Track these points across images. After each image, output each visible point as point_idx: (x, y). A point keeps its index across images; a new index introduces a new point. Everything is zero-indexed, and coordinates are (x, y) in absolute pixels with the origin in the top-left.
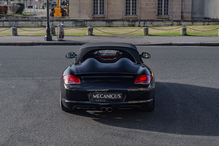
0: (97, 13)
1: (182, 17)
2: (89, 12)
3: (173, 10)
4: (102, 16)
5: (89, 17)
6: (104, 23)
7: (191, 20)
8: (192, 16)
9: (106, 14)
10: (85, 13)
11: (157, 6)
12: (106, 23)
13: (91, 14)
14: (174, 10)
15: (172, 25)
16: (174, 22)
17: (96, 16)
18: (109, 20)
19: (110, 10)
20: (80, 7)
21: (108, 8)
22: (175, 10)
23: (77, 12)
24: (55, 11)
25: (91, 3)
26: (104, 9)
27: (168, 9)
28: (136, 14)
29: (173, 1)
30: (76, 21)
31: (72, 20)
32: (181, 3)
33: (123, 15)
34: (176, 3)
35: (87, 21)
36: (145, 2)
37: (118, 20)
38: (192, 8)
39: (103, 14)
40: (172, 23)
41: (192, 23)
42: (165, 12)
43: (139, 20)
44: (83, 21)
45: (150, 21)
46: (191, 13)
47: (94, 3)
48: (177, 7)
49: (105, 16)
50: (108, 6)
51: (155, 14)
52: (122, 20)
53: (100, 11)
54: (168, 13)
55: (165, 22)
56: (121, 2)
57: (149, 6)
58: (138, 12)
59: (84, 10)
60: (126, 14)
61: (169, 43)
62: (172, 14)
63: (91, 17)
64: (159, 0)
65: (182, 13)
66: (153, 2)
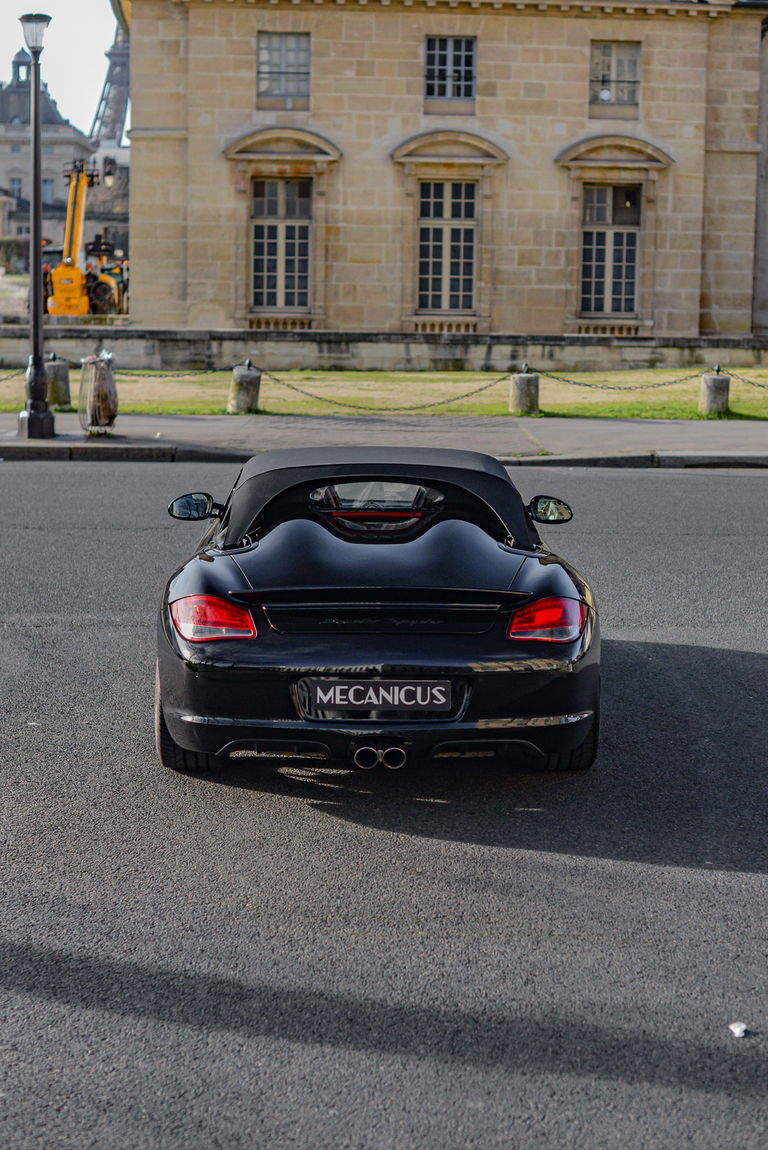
0: (272, 300)
1: (704, 323)
2: (232, 296)
3: (658, 289)
4: (296, 312)
5: (231, 316)
6: (309, 351)
7: (749, 341)
8: (756, 321)
9: (316, 302)
10: (212, 301)
11: (577, 266)
12: (321, 351)
13: (243, 302)
14: (666, 287)
15: (652, 364)
16: (665, 351)
17: (266, 312)
18: (332, 338)
19: (337, 286)
20: (184, 266)
21: (327, 276)
22: (668, 289)
23: (171, 293)
24: (56, 285)
25: (242, 249)
26: (309, 278)
27: (632, 284)
28: (470, 307)
29: (659, 241)
30: (168, 337)
31: (148, 336)
32: (699, 251)
33: (402, 309)
34: (674, 251)
35: (220, 338)
36: (516, 247)
37: (377, 334)
38: (754, 278)
39: (303, 303)
40: (653, 356)
41: (756, 352)
42: (620, 300)
43: (486, 336)
44: (203, 341)
45: (544, 345)
46: (749, 303)
47: (259, 249)
48: (678, 270)
49: (312, 317)
50: (329, 263)
51: (568, 308)
52: (401, 334)
53: (287, 287)
54: (632, 300)
55: (620, 347)
56: (394, 242)
57: (539, 264)
58: (483, 298)
59: (203, 281)
60: (423, 302)
61: (644, 452)
62: (654, 306)
63: (241, 319)
64: (587, 237)
65: (704, 301)
66: (560, 244)
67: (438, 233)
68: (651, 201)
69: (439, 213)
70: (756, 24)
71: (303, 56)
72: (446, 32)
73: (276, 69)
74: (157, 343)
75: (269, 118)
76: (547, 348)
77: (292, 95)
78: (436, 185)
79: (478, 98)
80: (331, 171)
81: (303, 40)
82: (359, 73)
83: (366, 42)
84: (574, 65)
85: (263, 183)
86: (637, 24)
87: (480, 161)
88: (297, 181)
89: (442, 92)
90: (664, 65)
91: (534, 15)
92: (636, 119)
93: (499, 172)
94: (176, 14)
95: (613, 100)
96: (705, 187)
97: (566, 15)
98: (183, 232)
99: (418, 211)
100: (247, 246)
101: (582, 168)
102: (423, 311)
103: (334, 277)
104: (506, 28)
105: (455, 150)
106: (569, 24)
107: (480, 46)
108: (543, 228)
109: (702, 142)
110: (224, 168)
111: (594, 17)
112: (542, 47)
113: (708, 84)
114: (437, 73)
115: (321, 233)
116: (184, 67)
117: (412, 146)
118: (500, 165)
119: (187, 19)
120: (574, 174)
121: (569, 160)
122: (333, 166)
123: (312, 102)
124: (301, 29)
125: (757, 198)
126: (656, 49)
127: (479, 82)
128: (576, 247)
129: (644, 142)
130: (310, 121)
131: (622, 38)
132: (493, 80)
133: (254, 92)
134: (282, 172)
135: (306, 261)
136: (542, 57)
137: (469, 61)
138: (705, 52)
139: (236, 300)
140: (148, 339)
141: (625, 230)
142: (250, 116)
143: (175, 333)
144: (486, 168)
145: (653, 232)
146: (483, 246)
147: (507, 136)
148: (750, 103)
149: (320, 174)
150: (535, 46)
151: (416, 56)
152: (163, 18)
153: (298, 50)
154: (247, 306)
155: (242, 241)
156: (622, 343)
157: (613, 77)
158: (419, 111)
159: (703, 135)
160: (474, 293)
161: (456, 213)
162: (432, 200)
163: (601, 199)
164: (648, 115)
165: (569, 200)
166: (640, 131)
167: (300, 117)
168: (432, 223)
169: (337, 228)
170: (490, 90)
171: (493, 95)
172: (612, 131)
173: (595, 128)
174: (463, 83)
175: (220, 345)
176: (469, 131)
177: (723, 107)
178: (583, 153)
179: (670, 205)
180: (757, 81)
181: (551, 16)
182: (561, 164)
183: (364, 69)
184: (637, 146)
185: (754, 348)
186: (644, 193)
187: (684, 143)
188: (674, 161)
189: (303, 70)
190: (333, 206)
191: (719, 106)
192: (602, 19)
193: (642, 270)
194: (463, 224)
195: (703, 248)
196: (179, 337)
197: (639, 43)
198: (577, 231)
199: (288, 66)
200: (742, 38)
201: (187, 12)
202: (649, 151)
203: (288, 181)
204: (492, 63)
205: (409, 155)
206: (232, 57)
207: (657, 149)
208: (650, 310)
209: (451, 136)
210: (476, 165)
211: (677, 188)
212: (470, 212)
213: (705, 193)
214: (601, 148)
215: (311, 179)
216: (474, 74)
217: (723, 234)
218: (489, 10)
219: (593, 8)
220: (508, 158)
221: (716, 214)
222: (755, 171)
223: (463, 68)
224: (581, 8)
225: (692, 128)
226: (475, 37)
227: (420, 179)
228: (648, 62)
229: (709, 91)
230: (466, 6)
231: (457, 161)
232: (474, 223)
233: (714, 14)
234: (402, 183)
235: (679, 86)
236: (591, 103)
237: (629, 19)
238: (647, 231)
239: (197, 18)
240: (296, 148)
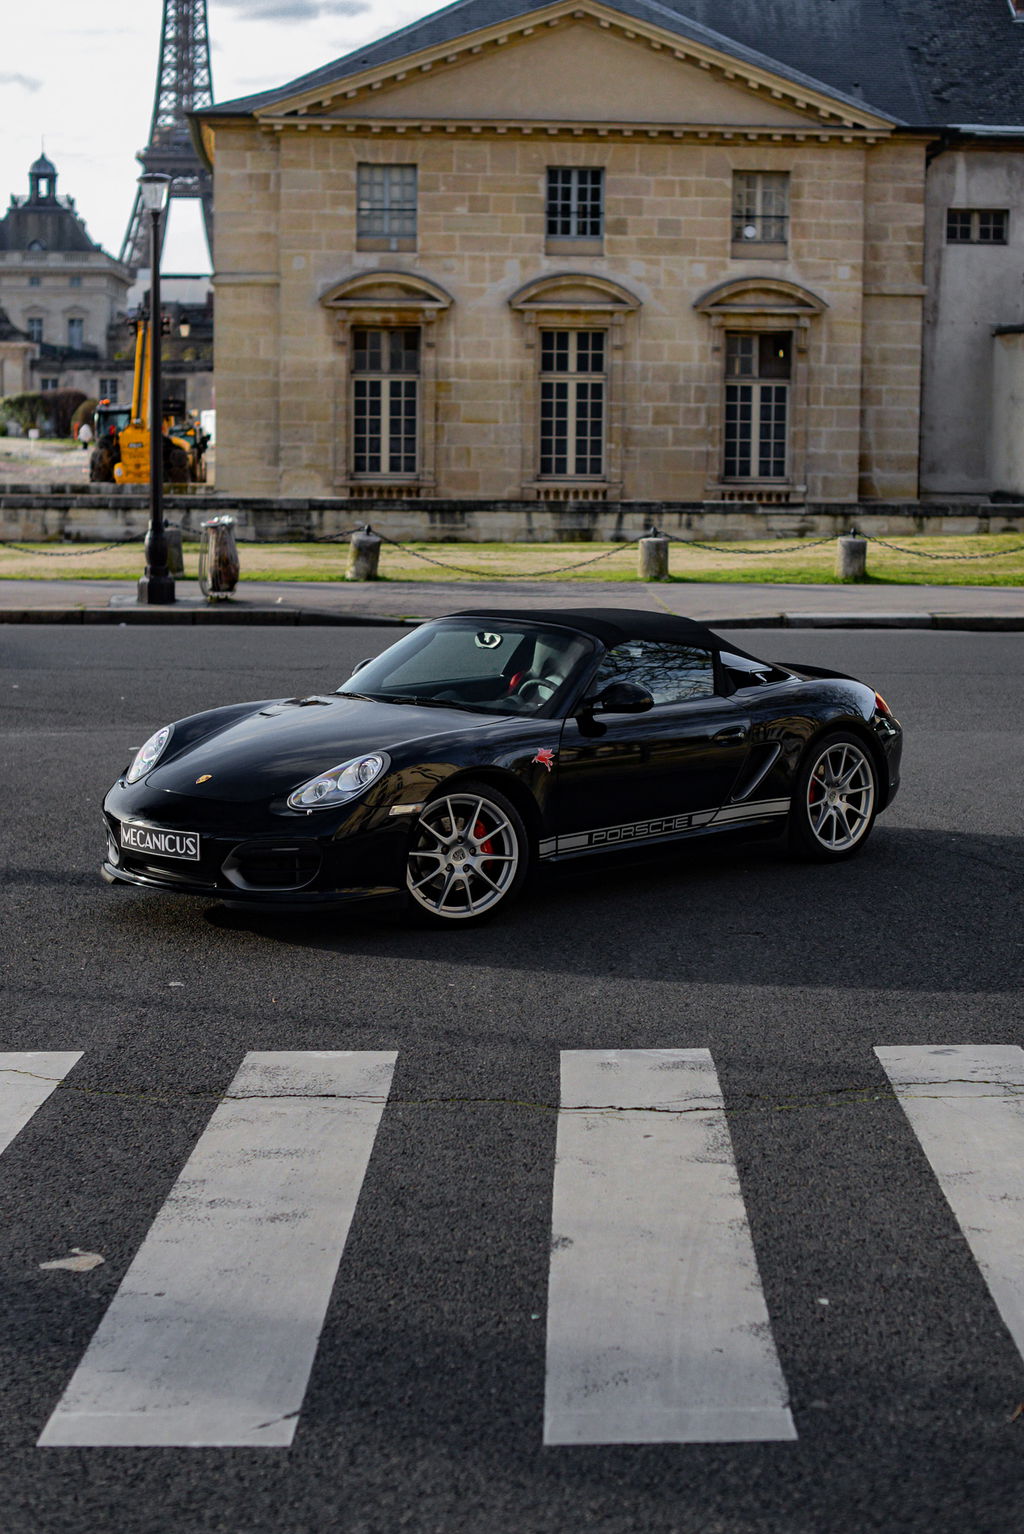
0: (376, 465)
1: (864, 487)
2: (331, 460)
3: (812, 450)
4: (403, 478)
5: (329, 484)
6: (419, 522)
7: (909, 507)
8: (924, 486)
9: (425, 468)
10: (308, 466)
11: (719, 425)
12: (432, 521)
13: (342, 468)
14: (821, 448)
15: (801, 533)
16: (816, 519)
17: (369, 479)
18: (446, 506)
19: (448, 449)
20: (276, 428)
21: (437, 438)
22: (823, 451)
23: (262, 458)
24: (124, 450)
25: (342, 408)
26: (417, 442)
27: (782, 445)
28: (598, 471)
29: (812, 396)
30: (262, 506)
31: (240, 505)
32: (858, 408)
33: (522, 475)
34: (829, 407)
35: (321, 507)
36: (650, 404)
37: (496, 502)
38: (921, 437)
39: (410, 468)
40: (803, 524)
41: (918, 520)
42: (768, 462)
43: (617, 503)
44: (302, 510)
45: (681, 513)
46: (915, 465)
47: (360, 408)
48: (835, 429)
49: (421, 484)
50: (439, 423)
51: (710, 473)
52: (522, 502)
53: (392, 450)
54: (782, 463)
55: (766, 515)
56: (512, 398)
57: (677, 423)
58: (613, 460)
59: (298, 444)
60: (545, 467)
61: (773, 614)
62: (807, 469)
63: (342, 487)
64: (731, 392)
65: (863, 463)
66: (700, 400)
67: (562, 389)
68: (802, 352)
69: (563, 366)
70: (920, 151)
71: (408, 190)
72: (570, 163)
73: (378, 206)
74: (250, 513)
75: (371, 261)
76: (685, 517)
77: (396, 235)
78: (559, 334)
79: (606, 236)
80: (441, 319)
81: (408, 175)
82: (472, 210)
83: (480, 175)
84: (714, 199)
85: (365, 334)
86: (785, 152)
88: (403, 331)
89: (566, 230)
90: (815, 197)
91: (669, 143)
92: (785, 259)
93: (631, 319)
94: (266, 145)
95: (759, 237)
96: (863, 336)
97: (705, 142)
98: (275, 389)
99: (540, 363)
100: (347, 404)
101: (724, 315)
102: (546, 477)
103: (446, 439)
104: (637, 159)
105: (581, 295)
106: (709, 153)
107: (608, 178)
108: (681, 382)
109: (859, 284)
110: (320, 317)
111: (737, 145)
112: (677, 178)
113: (866, 219)
114: (559, 209)
115: (430, 389)
116: (275, 204)
117: (533, 291)
118: (631, 312)
119: (278, 150)
120: (716, 321)
121: (709, 306)
122: (444, 314)
123: (420, 243)
124: (407, 161)
125: (923, 347)
126: (806, 180)
127: (608, 217)
128: (718, 404)
129: (794, 284)
130: (418, 264)
131: (768, 168)
132: (623, 217)
133: (354, 231)
134: (386, 321)
135: (414, 420)
136: (677, 190)
137: (596, 195)
138: (862, 182)
139: (335, 465)
140: (240, 509)
141: (773, 384)
142: (349, 259)
143: (270, 502)
144: (616, 315)
145: (805, 385)
146: (613, 403)
147: (639, 279)
148: (911, 239)
149: (429, 323)
150: (669, 177)
151: (535, 189)
152: (250, 149)
153: (403, 184)
154: (348, 472)
155: (342, 399)
156: (768, 511)
157: (759, 212)
158: (540, 251)
159: (859, 275)
160: (604, 457)
161: (582, 366)
162: (555, 351)
163: (747, 349)
164: (798, 255)
165: (709, 351)
166: (790, 272)
167: (407, 259)
168: (555, 377)
169: (449, 384)
170: (620, 227)
171: (624, 233)
172: (758, 273)
173: (738, 269)
174: (589, 220)
175: (321, 515)
176: (598, 274)
177: (883, 245)
178: (725, 298)
179: (823, 356)
180: (921, 215)
181: (688, 144)
182: (700, 310)
183: (477, 205)
184: (786, 290)
185: (915, 515)
186: (794, 343)
187: (838, 285)
188: (827, 306)
189: (408, 206)
190: (442, 360)
191: (878, 243)
192: (745, 146)
193: (792, 429)
194: (591, 378)
195: (862, 404)
196: (275, 506)
197: (786, 174)
198: (719, 385)
199: (392, 202)
200: (904, 166)
201: (278, 141)
202: (800, 295)
203: (392, 330)
204: (622, 197)
205: (530, 300)
206: (329, 192)
207: (808, 293)
208: (803, 475)
209: (576, 281)
210: (604, 312)
212: (598, 366)
213: (863, 341)
214: (746, 291)
215: (419, 328)
216: (602, 209)
217: (884, 388)
218: (618, 138)
219: (735, 134)
220: (641, 304)
221: (876, 366)
222: (920, 316)
223: (589, 203)
224: (721, 134)
225: (848, 269)
226: (603, 168)
227: (541, 328)
228: (797, 195)
229: (867, 228)
230: (591, 134)
231: (583, 307)
232: (603, 377)
233: (871, 141)
234: (522, 333)
235: (833, 222)
236: (733, 241)
237: (775, 147)
238: (799, 385)
239: (289, 149)
240: (402, 294)
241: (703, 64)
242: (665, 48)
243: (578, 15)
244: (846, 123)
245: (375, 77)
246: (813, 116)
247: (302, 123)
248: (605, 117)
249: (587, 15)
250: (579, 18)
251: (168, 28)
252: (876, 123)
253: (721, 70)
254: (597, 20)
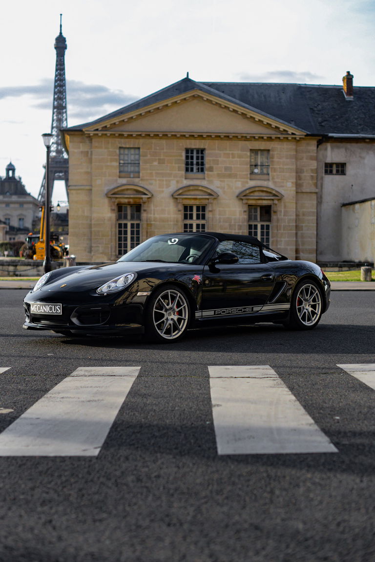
2: (110, 251)
3: (279, 247)
5: (109, 259)
8: (318, 259)
10: (102, 253)
13: (114, 254)
14: (282, 246)
20: (91, 240)
23: (86, 250)
24: (37, 250)
25: (113, 233)
29: (278, 228)
32: (295, 232)
34: (284, 232)
38: (317, 242)
46: (315, 252)
47: (120, 233)
48: (287, 239)
53: (131, 247)
56: (173, 229)
59: (98, 245)
63: (114, 260)
64: (250, 226)
65: (297, 251)
66: (239, 229)
67: (191, 225)
68: (275, 212)
69: (191, 218)
70: (315, 143)
71: (137, 157)
72: (193, 147)
73: (126, 162)
75: (124, 181)
77: (133, 172)
78: (190, 207)
79: (206, 172)
80: (149, 202)
81: (137, 151)
82: (159, 163)
83: (162, 151)
84: (243, 159)
85: (122, 207)
86: (268, 143)
87: (207, 197)
88: (135, 206)
89: (192, 170)
90: (279, 159)
91: (228, 140)
92: (269, 180)
93: (215, 201)
94: (87, 141)
96: (296, 206)
97: (240, 140)
98: (90, 226)
99: (183, 217)
100: (115, 231)
101: (248, 199)
104: (217, 145)
105: (197, 193)
106: (242, 143)
107: (206, 152)
108: (233, 223)
109: (294, 188)
110: (106, 201)
111: (251, 141)
112: (231, 152)
113: (297, 166)
114: (190, 163)
115: (145, 226)
116: (90, 161)
117: (181, 191)
118: (215, 198)
119: (91, 143)
120: (245, 201)
121: (242, 196)
122: (150, 200)
123: (141, 174)
124: (136, 146)
125: (317, 211)
126: (276, 153)
127: (207, 166)
128: (246, 230)
129: (272, 189)
130: (140, 182)
131: (262, 148)
132: (212, 165)
133: (118, 171)
134: (129, 202)
135: (139, 237)
136: (231, 156)
137: (202, 158)
138: (295, 153)
139: (111, 252)
141: (265, 224)
142: (117, 180)
144: (210, 200)
145: (276, 224)
146: (209, 231)
147: (218, 187)
148: (313, 173)
150: (228, 152)
151: (182, 156)
152: (81, 142)
153: (135, 154)
154: (116, 255)
155: (114, 229)
157: (259, 164)
158: (183, 178)
159: (295, 185)
161: (198, 218)
162: (188, 213)
163: (256, 212)
164: (273, 178)
165: (242, 212)
166: (270, 185)
167: (137, 180)
168: (188, 222)
169: (151, 224)
170: (211, 169)
171: (212, 171)
172: (259, 185)
173: (252, 183)
174: (200, 167)
176: (203, 185)
177: (303, 175)
178: (248, 193)
179: (282, 214)
180: (316, 164)
181: (234, 140)
182: (239, 198)
183: (161, 162)
184: (269, 190)
186: (272, 209)
187: (287, 189)
188: (284, 196)
189: (137, 162)
190: (149, 215)
191: (301, 174)
192: (254, 141)
193: (272, 239)
194: (201, 222)
195: (296, 230)
197: (268, 151)
198: (246, 224)
199: (131, 161)
200: (309, 148)
201: (91, 140)
202: (274, 192)
203: (131, 205)
204: (211, 159)
205: (179, 195)
206: (109, 157)
207: (276, 191)
209: (196, 188)
210: (206, 199)
211: (285, 207)
212: (204, 217)
213: (296, 208)
214: (255, 191)
215: (141, 205)
216: (204, 163)
217: (304, 225)
218: (210, 138)
219: (251, 137)
220: (218, 196)
221: (301, 217)
222: (316, 200)
223: (200, 161)
224: (246, 137)
225: (290, 183)
226: (205, 149)
227: (183, 205)
228: (273, 158)
229: (297, 169)
230: (201, 137)
231: (198, 197)
232: (205, 221)
233: (298, 139)
234: (177, 206)
235: (285, 167)
236: (250, 174)
237: (265, 141)
238: (274, 224)
239: (95, 142)
240: (135, 192)
241: (239, 113)
242: (226, 107)
243: (196, 96)
244: (289, 133)
245: (125, 117)
246: (277, 130)
247: (100, 133)
248: (205, 131)
249: (199, 96)
250: (196, 97)
251: (54, 122)
252: (299, 133)
253: (246, 115)
254: (202, 98)
